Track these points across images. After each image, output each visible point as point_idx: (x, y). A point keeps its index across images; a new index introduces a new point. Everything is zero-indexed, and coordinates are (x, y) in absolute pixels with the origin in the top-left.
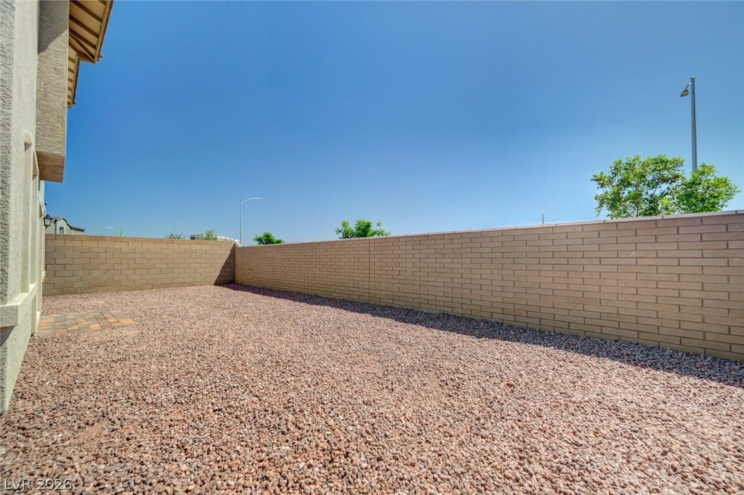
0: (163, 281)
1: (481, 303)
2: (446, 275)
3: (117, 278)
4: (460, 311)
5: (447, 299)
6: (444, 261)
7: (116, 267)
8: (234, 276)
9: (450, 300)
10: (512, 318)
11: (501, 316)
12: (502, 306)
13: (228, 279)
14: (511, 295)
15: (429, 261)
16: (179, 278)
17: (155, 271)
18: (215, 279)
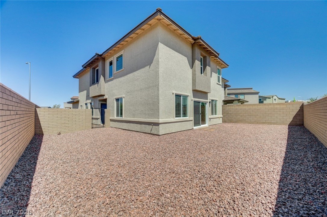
0: (261, 121)
3: (244, 119)
7: (244, 115)
8: (303, 122)
13: (298, 123)
16: (268, 120)
17: (258, 117)
18: (289, 123)
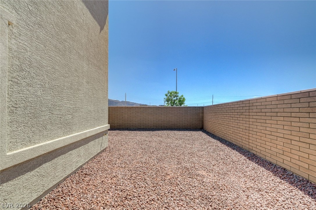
1: (148, 124)
2: (138, 118)
4: (143, 127)
5: (139, 124)
6: (138, 114)
9: (140, 124)
10: (156, 127)
11: (153, 127)
12: (153, 124)
14: (155, 122)
15: (133, 114)
